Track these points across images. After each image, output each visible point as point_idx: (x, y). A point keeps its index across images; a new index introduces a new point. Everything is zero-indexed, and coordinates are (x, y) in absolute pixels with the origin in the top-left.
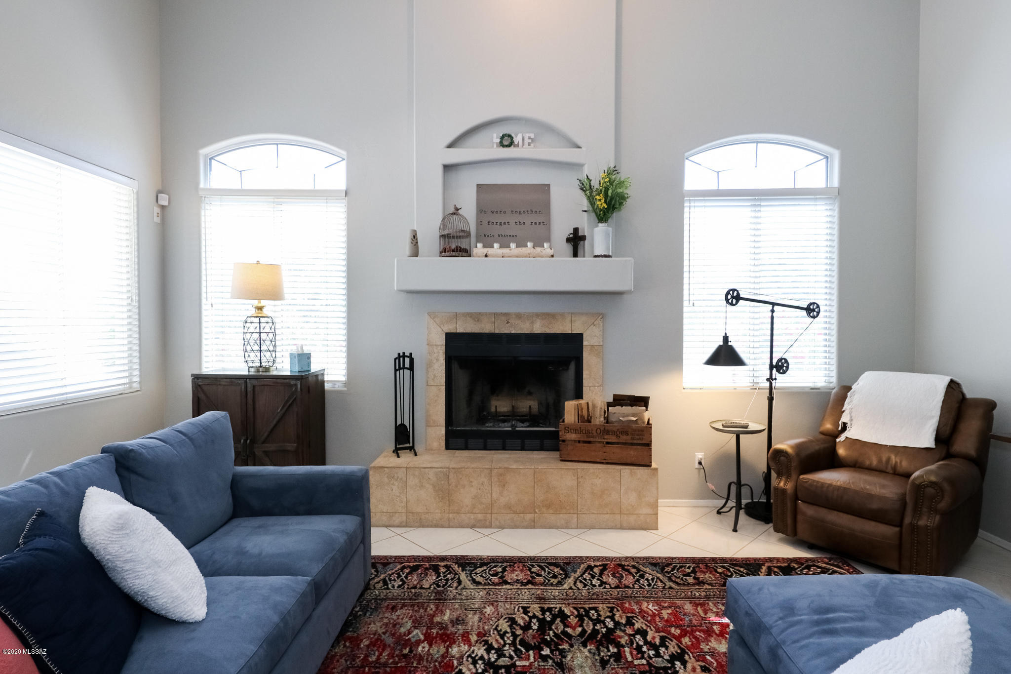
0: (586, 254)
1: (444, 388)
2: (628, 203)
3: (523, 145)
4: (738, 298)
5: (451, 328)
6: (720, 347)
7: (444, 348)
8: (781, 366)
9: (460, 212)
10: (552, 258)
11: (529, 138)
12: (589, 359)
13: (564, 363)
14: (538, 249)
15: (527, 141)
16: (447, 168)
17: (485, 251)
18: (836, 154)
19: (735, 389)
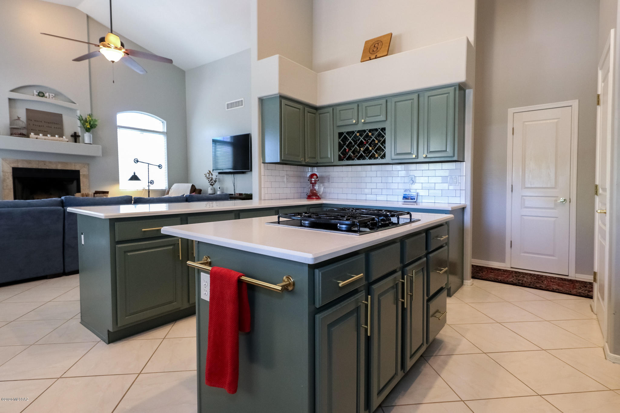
0: (81, 142)
1: (12, 190)
2: (97, 127)
3: (49, 97)
4: (138, 161)
5: (15, 165)
6: (133, 176)
7: (11, 174)
8: (152, 182)
9: (20, 119)
10: (68, 143)
11: (52, 95)
12: (82, 179)
13: (71, 181)
14: (61, 138)
15: (51, 96)
16: (10, 100)
17: (36, 136)
18: (165, 122)
19: (137, 190)
